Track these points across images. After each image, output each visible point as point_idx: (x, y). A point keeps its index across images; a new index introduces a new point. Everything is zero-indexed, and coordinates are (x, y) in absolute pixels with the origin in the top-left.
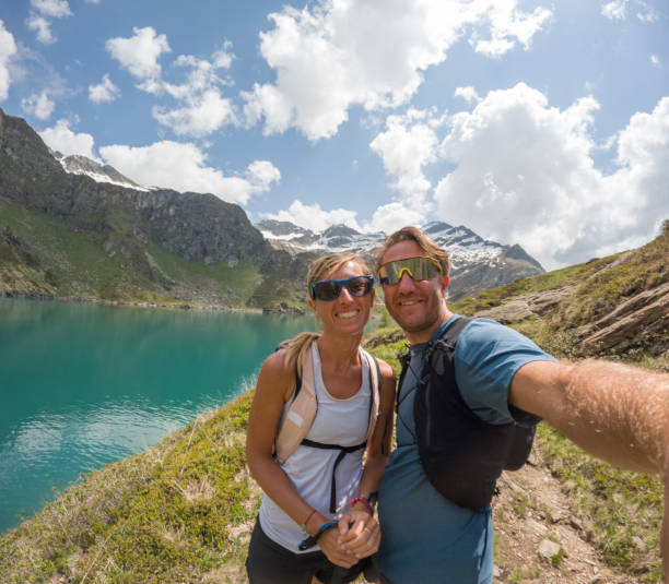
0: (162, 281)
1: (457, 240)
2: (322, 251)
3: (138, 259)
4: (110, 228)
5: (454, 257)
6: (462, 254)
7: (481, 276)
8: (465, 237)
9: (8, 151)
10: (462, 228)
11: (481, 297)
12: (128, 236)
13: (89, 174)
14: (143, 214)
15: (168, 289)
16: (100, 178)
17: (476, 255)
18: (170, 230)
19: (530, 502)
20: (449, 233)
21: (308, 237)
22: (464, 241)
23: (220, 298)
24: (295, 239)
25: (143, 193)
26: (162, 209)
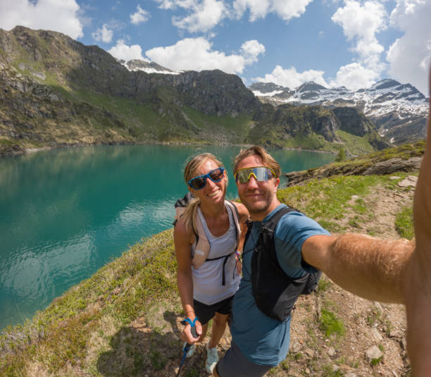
0: (193, 129)
1: (404, 95)
2: (297, 102)
3: (178, 117)
4: (160, 100)
5: (402, 109)
6: (407, 107)
7: (421, 127)
8: (411, 93)
9: (93, 65)
10: (409, 85)
11: (418, 145)
12: (171, 103)
13: (143, 69)
14: (178, 89)
15: (196, 134)
16: (149, 71)
17: (419, 109)
18: (195, 97)
19: (381, 317)
20: (398, 89)
21: (286, 93)
22: (410, 96)
23: (228, 138)
24: (276, 95)
25: (176, 76)
26: (188, 84)
